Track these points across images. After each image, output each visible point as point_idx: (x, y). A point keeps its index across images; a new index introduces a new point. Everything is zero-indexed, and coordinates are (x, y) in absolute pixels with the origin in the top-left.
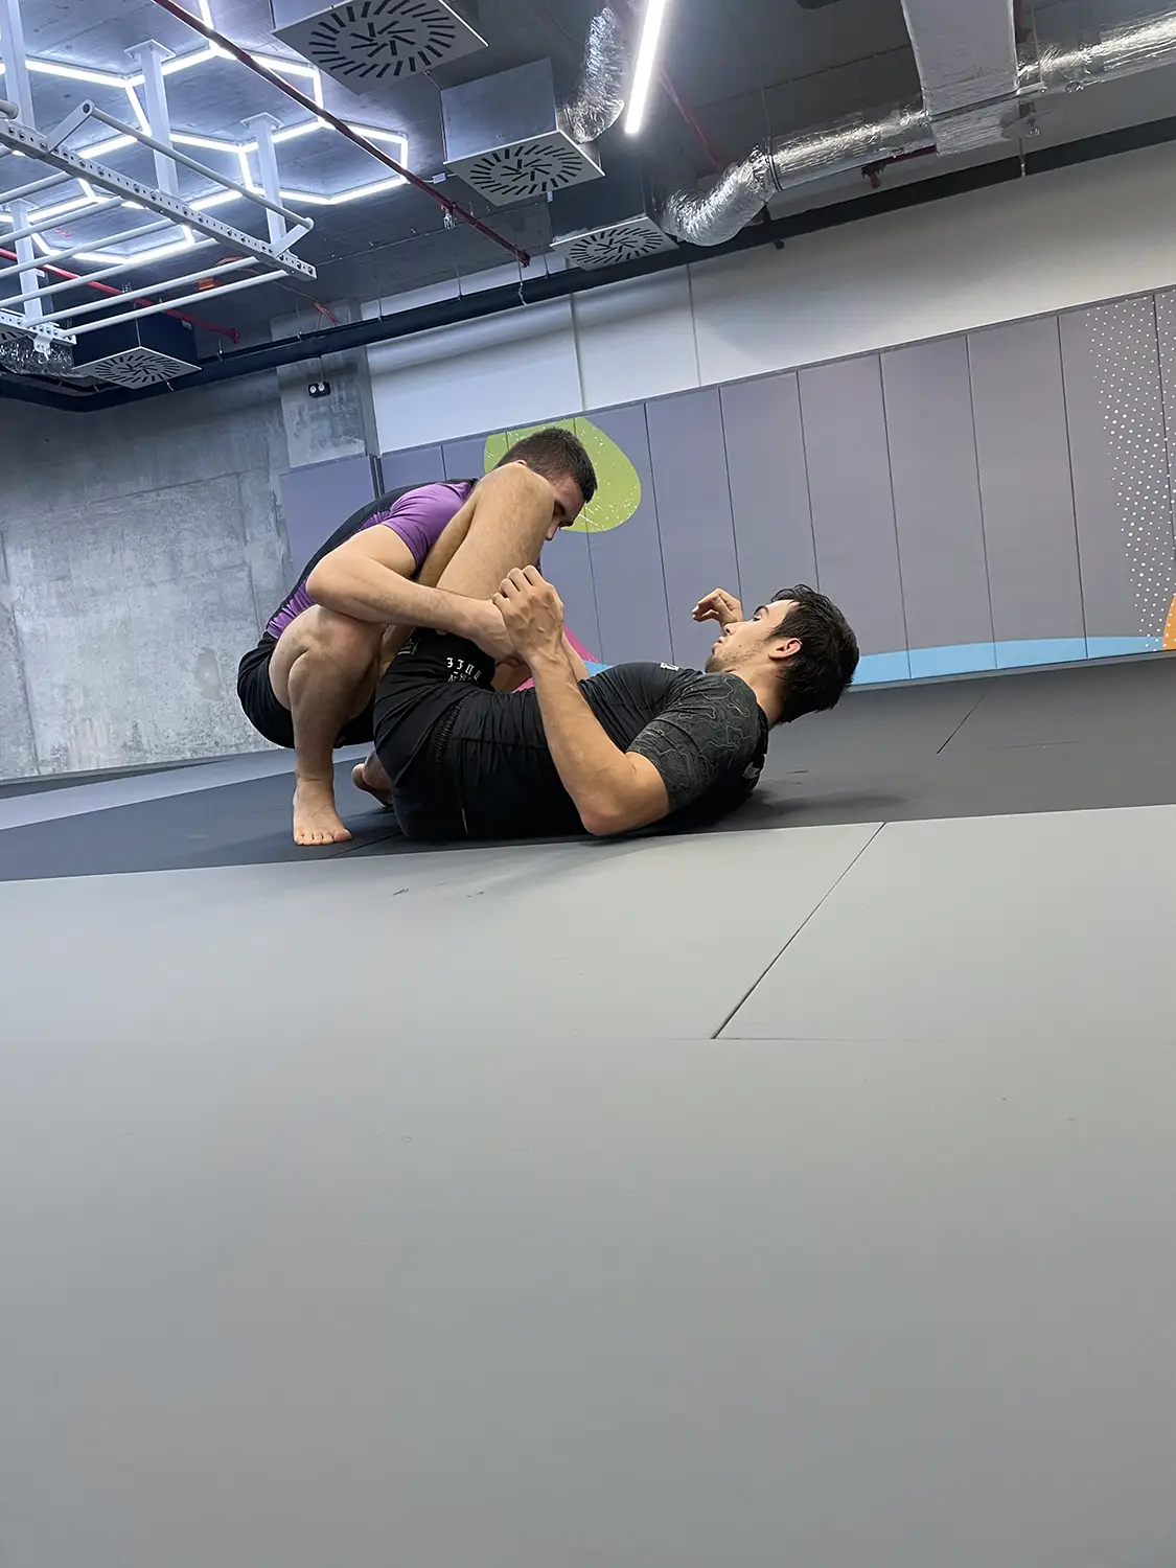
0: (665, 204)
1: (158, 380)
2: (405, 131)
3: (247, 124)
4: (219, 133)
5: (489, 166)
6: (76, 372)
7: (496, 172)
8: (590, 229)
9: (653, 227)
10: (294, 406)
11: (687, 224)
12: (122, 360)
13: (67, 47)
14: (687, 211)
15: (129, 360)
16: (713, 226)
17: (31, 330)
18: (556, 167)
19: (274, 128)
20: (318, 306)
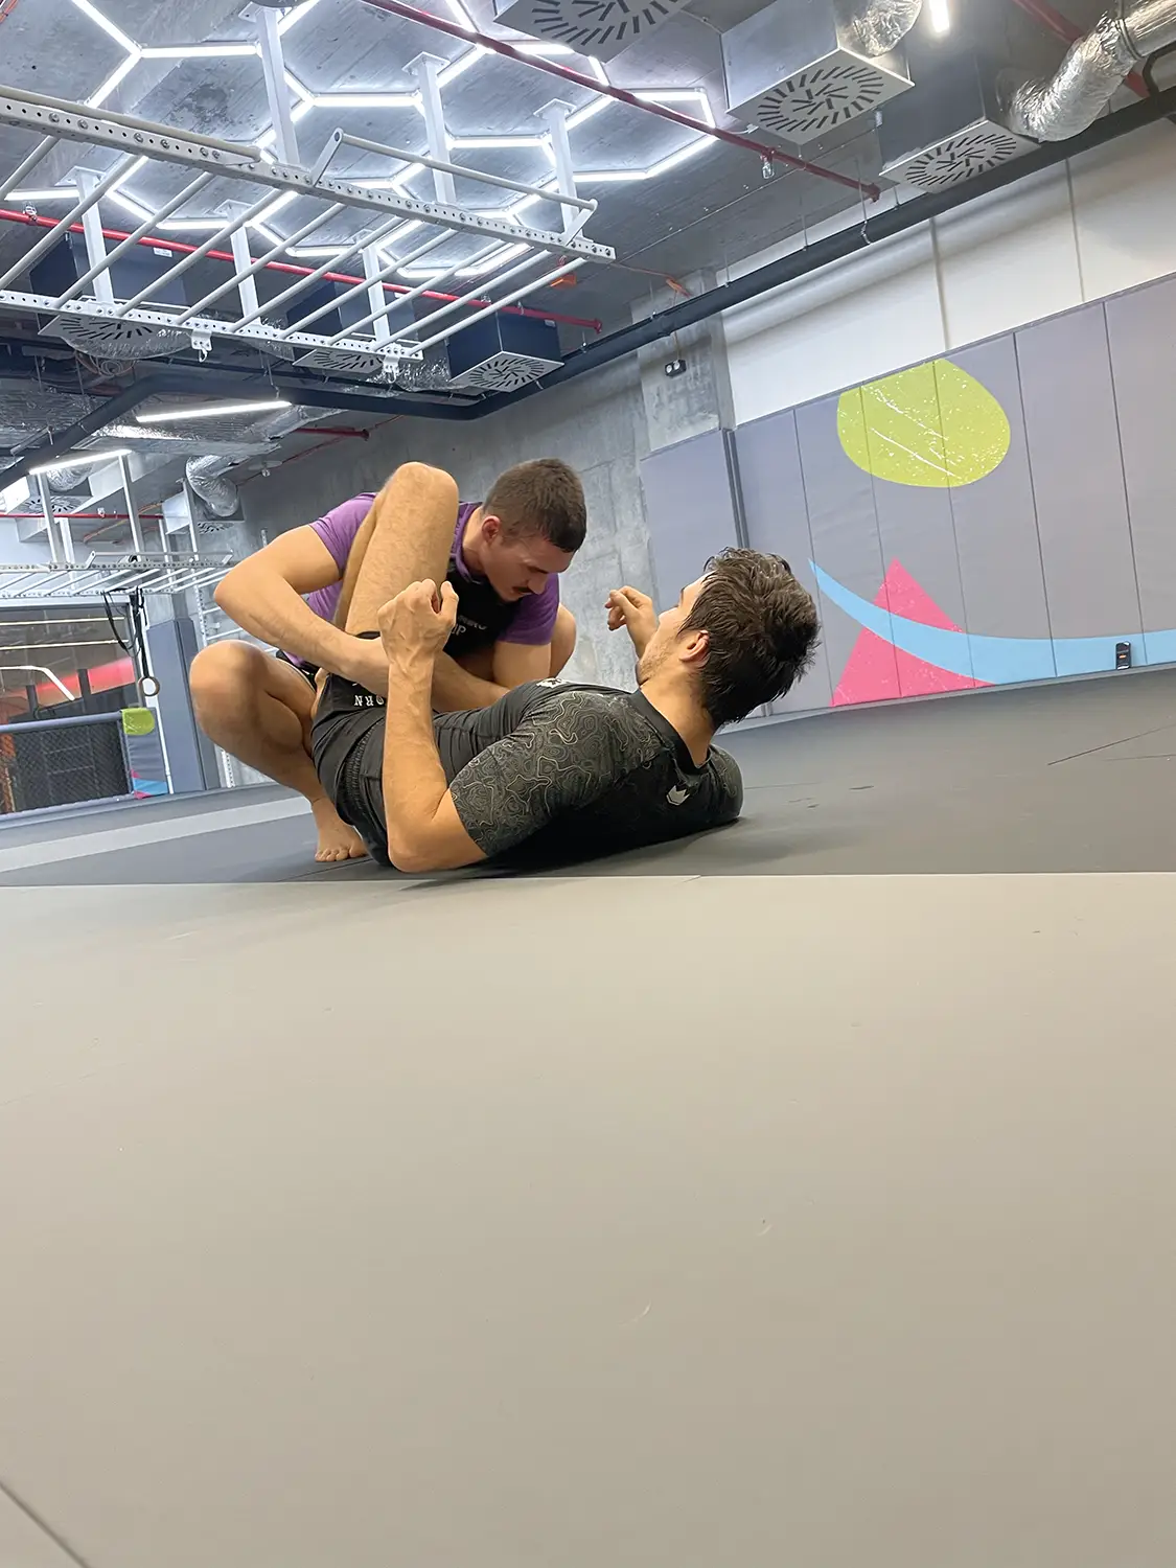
0: (1011, 102)
1: (528, 381)
2: (703, 84)
3: (541, 115)
4: (519, 129)
5: (776, 104)
6: (451, 384)
7: (786, 108)
8: (922, 148)
9: (999, 131)
10: (654, 388)
11: (1033, 120)
12: (489, 365)
13: (352, 77)
14: (1033, 104)
15: (496, 365)
16: (1060, 118)
17: (379, 352)
18: (853, 90)
19: (567, 113)
20: (670, 284)
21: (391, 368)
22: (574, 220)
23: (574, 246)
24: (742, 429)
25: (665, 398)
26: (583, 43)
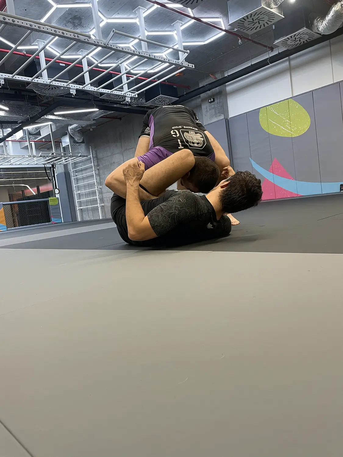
0: (313, 23)
2: (222, 16)
3: (173, 25)
4: (167, 29)
5: (243, 23)
6: (146, 104)
7: (246, 24)
8: (287, 36)
9: (309, 31)
10: (205, 106)
11: (320, 28)
12: (157, 99)
13: (118, 13)
14: (320, 24)
15: (159, 99)
16: (328, 28)
17: (125, 95)
18: (266, 19)
19: (181, 25)
20: (211, 76)
21: (128, 99)
22: (182, 56)
23: (182, 64)
24: (231, 119)
25: (208, 110)
26: (186, 4)
